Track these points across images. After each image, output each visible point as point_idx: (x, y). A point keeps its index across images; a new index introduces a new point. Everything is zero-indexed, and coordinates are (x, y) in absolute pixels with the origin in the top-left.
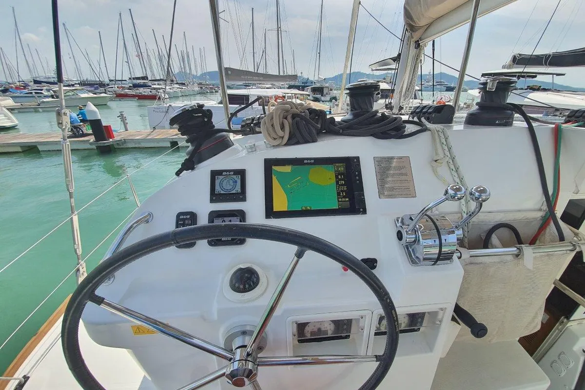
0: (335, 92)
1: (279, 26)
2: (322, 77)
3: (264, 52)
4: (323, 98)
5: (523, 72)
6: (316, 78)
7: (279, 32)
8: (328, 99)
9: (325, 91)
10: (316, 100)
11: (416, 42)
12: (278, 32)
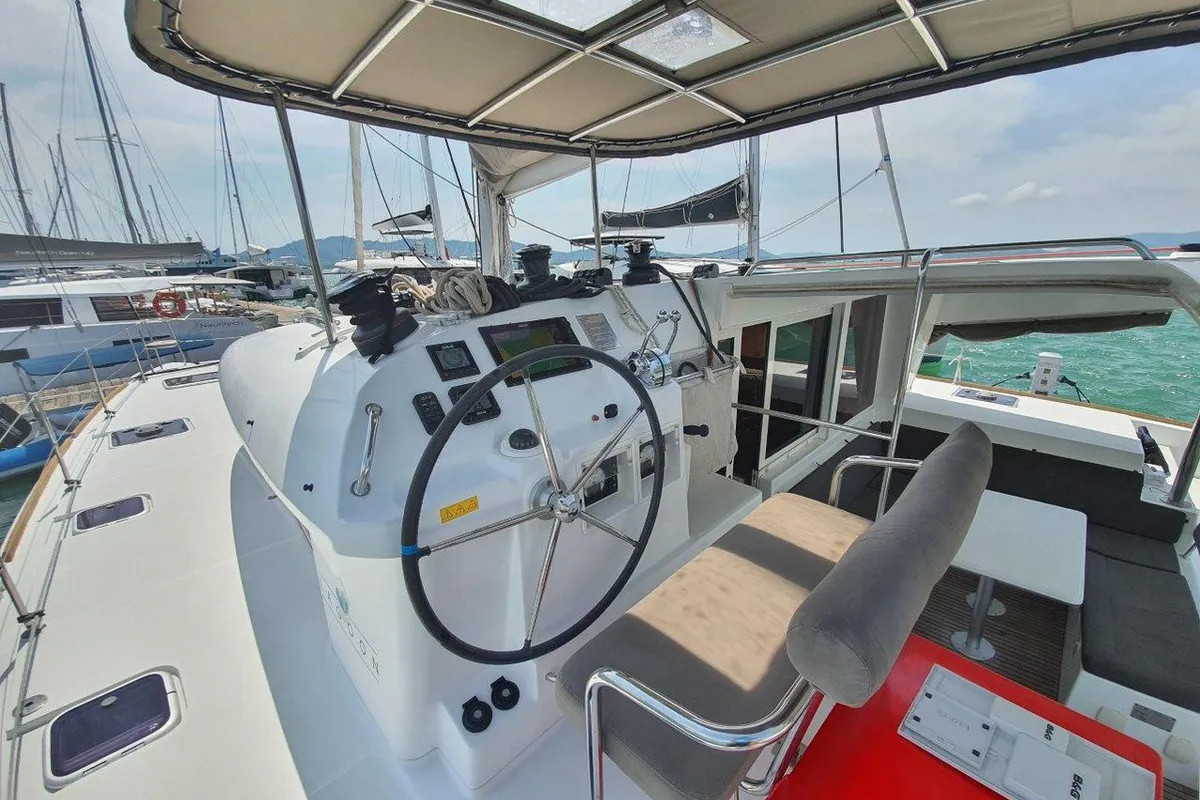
0: (303, 278)
1: (112, 131)
2: (259, 248)
3: (63, 186)
4: (273, 293)
5: (619, 237)
6: (242, 249)
7: (116, 146)
8: (289, 292)
9: (276, 278)
10: (252, 296)
11: (498, 196)
12: (111, 146)
